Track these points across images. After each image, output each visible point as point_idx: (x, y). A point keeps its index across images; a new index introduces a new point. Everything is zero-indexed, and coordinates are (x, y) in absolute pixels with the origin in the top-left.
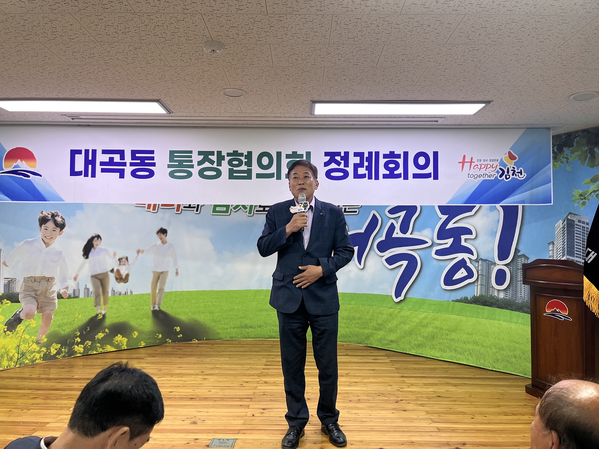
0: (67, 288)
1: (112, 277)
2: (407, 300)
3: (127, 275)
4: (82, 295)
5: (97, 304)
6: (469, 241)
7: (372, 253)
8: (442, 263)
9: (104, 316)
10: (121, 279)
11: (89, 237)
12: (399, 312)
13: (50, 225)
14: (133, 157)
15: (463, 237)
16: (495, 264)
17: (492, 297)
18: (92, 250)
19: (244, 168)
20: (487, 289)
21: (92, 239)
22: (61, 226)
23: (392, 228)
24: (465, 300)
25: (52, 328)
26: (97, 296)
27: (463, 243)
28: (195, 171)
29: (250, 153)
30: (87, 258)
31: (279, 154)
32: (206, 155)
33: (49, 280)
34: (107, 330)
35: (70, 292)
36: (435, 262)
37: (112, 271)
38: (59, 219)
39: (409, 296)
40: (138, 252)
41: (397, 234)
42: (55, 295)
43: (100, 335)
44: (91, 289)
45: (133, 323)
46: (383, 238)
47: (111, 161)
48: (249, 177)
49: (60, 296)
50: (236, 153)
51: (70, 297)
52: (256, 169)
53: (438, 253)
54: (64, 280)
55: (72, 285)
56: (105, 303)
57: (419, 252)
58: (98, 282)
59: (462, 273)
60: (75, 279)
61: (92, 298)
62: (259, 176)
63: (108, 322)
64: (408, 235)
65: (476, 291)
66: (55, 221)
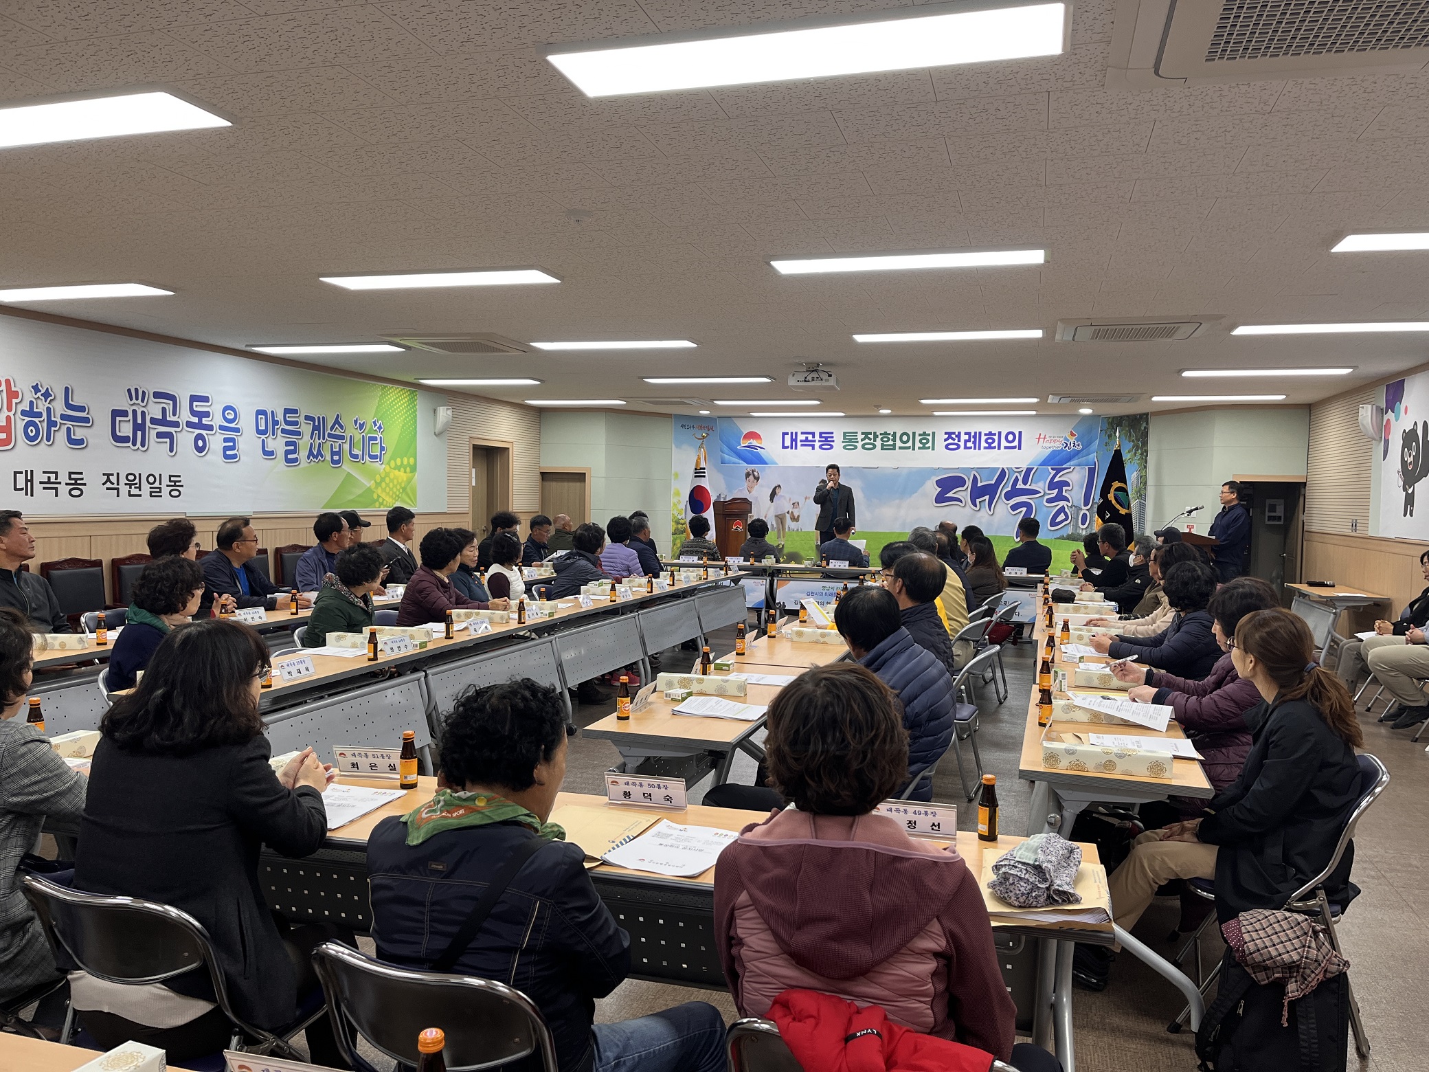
1: (788, 516)
3: (799, 516)
6: (1067, 492)
7: (1000, 500)
8: (1049, 509)
9: (783, 545)
10: (795, 519)
13: (751, 477)
14: (821, 437)
15: (1064, 488)
16: (1081, 509)
17: (1079, 534)
18: (775, 497)
19: (891, 442)
20: (1076, 529)
21: (776, 487)
22: (757, 479)
23: (1016, 480)
24: (1062, 538)
27: (1064, 494)
28: (859, 445)
29: (895, 433)
30: (772, 502)
31: (914, 434)
32: (866, 434)
36: (1045, 509)
37: (788, 512)
38: (756, 473)
40: (806, 498)
41: (1020, 485)
44: (775, 526)
45: (803, 553)
46: (1009, 489)
47: (807, 440)
48: (894, 449)
50: (886, 433)
52: (898, 444)
53: (1049, 501)
56: (784, 537)
57: (1035, 500)
58: (779, 520)
59: (1062, 517)
60: (765, 517)
62: (900, 448)
63: (786, 551)
64: (1027, 487)
65: (1070, 530)
66: (754, 475)
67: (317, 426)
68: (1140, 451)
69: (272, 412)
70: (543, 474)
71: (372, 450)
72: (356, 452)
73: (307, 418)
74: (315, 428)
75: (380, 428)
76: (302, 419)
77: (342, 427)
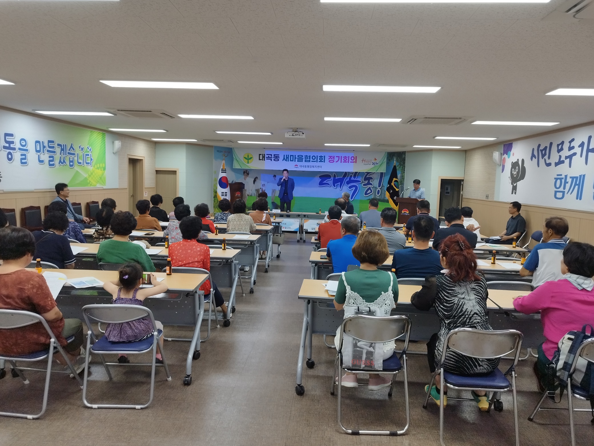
0: (249, 193)
3: (265, 190)
7: (344, 185)
8: (365, 188)
13: (246, 174)
15: (371, 180)
18: (256, 181)
21: (256, 178)
23: (351, 176)
27: (370, 182)
30: (254, 184)
33: (246, 190)
35: (250, 194)
37: (261, 188)
38: (248, 172)
39: (355, 199)
41: (353, 179)
44: (255, 194)
46: (348, 180)
53: (364, 185)
57: (358, 184)
58: (257, 192)
59: (369, 191)
60: (252, 190)
64: (355, 179)
66: (247, 173)
67: (63, 149)
68: (402, 166)
69: (43, 142)
70: (156, 171)
71: (87, 160)
72: (80, 161)
73: (59, 145)
74: (62, 150)
75: (90, 150)
76: (56, 146)
77: (74, 149)
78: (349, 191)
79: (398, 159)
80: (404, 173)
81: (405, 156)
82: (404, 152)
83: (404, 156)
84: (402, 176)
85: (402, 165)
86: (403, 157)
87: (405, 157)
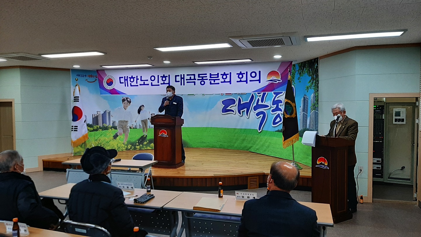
0: (133, 125)
2: (263, 131)
4: (138, 128)
5: (144, 131)
6: (281, 106)
7: (252, 111)
8: (273, 115)
9: (146, 136)
11: (140, 106)
12: (260, 136)
13: (126, 101)
15: (280, 104)
18: (141, 111)
21: (141, 106)
22: (130, 102)
24: (278, 131)
25: (128, 139)
26: (144, 128)
30: (139, 114)
33: (127, 122)
34: (148, 141)
35: (134, 126)
36: (271, 115)
37: (149, 119)
38: (129, 100)
39: (263, 130)
42: (129, 127)
43: (145, 143)
44: (141, 126)
46: (255, 105)
49: (130, 128)
51: (134, 128)
53: (273, 111)
54: (132, 122)
55: (135, 124)
56: (146, 131)
57: (266, 110)
58: (144, 123)
59: (278, 119)
60: (135, 122)
61: (142, 129)
63: (148, 138)
64: (263, 103)
66: (128, 101)
78: (257, 119)
79: (309, 70)
80: (318, 91)
81: (318, 65)
82: (316, 59)
83: (316, 65)
84: (316, 96)
85: (315, 80)
86: (316, 67)
87: (317, 67)
